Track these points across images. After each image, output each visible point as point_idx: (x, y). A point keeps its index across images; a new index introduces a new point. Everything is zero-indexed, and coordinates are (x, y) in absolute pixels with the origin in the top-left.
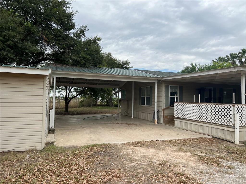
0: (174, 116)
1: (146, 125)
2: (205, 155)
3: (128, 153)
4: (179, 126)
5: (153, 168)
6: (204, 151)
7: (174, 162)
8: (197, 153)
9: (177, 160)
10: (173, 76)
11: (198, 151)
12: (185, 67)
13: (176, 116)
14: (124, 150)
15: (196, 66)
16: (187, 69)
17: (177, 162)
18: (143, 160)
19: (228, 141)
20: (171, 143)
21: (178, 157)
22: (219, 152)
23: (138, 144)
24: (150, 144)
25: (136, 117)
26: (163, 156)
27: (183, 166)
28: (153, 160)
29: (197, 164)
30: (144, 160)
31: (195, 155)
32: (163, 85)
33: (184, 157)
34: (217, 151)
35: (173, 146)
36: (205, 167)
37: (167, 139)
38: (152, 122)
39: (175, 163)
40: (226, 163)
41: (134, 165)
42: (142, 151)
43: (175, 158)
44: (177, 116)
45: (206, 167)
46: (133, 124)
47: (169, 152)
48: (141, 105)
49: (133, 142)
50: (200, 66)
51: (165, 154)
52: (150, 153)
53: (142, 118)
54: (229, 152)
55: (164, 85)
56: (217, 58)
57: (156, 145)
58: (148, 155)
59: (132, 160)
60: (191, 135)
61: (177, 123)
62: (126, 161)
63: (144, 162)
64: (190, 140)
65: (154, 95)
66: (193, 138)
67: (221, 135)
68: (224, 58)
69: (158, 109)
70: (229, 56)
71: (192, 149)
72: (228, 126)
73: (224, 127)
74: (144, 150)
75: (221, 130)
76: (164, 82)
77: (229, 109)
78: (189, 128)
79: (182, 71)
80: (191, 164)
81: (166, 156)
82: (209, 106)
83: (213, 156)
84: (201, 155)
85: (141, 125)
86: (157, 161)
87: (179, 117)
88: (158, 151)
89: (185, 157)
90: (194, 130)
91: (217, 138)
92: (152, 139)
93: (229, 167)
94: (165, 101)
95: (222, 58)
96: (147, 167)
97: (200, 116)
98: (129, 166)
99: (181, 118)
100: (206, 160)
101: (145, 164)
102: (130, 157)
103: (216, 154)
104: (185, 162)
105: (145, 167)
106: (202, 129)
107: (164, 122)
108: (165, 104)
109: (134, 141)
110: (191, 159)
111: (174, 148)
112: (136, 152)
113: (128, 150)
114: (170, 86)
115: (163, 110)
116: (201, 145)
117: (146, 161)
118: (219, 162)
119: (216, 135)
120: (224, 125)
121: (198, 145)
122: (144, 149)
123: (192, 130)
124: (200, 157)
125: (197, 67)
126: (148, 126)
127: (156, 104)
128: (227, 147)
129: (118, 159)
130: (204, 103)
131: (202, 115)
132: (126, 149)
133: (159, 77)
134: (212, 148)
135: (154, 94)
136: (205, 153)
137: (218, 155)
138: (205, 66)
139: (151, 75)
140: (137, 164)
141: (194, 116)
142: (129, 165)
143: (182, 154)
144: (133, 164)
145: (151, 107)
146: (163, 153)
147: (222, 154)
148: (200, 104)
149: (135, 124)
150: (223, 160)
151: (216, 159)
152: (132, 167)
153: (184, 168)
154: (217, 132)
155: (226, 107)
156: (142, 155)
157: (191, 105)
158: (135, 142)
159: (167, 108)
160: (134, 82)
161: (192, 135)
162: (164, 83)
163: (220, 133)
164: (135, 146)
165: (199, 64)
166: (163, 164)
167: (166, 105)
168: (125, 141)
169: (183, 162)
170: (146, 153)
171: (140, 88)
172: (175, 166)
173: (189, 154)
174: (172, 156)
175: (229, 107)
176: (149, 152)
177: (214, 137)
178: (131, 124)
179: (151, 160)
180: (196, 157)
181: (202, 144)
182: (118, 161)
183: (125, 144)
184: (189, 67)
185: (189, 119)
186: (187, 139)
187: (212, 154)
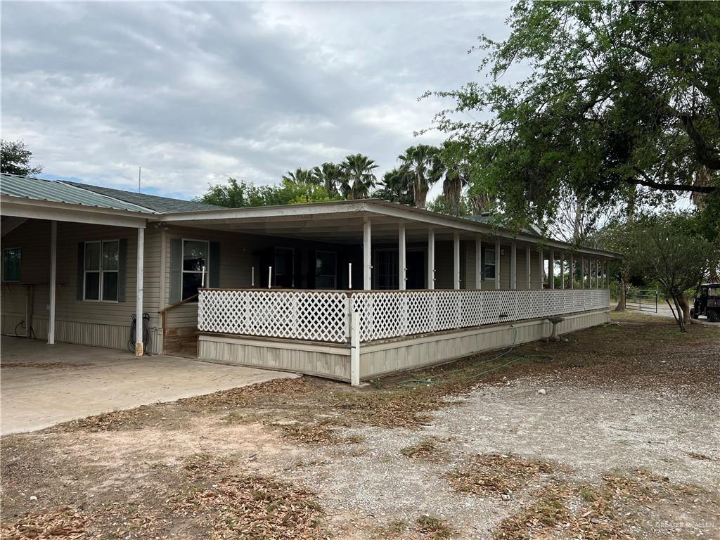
0: (199, 327)
1: (110, 364)
2: (295, 421)
3: (77, 455)
4: (213, 356)
5: (174, 481)
6: (291, 413)
7: (226, 454)
8: (277, 420)
9: (230, 446)
10: (196, 214)
11: (277, 414)
12: (214, 186)
13: (204, 328)
14: (57, 450)
15: (244, 186)
16: (218, 192)
17: (234, 452)
18: (133, 466)
19: (336, 381)
20: (201, 405)
21: (232, 438)
22: (325, 410)
23: (100, 423)
24: (142, 417)
25: (63, 339)
26: (190, 444)
27: (251, 459)
28: (164, 460)
29: (284, 447)
30: (138, 465)
31: (274, 425)
32: (164, 238)
33: (247, 436)
34: (319, 408)
35: (211, 411)
36: (303, 450)
37: (188, 395)
38: (124, 351)
39: (229, 455)
40: (346, 433)
41: (111, 486)
42: (123, 440)
43: (224, 444)
44: (206, 327)
45: (308, 451)
46: (59, 365)
47: (204, 431)
48: (86, 298)
49: (81, 421)
50: (254, 189)
51: (194, 437)
52: (149, 442)
53: (87, 342)
54: (344, 407)
55: (166, 237)
56: (294, 173)
57: (162, 416)
58: (145, 450)
59: (96, 474)
60: (248, 376)
61: (207, 347)
62: (80, 481)
63: (140, 472)
64: (250, 389)
65: (136, 268)
66: (256, 384)
67: (321, 369)
68: (309, 175)
69: (146, 311)
70: (321, 169)
71: (261, 412)
72: (337, 344)
73: (328, 346)
74: (126, 436)
75: (322, 355)
76: (166, 229)
77: (340, 302)
78: (240, 358)
79: (205, 197)
80: (270, 450)
81: (197, 443)
82: (294, 295)
83: (313, 421)
84: (287, 423)
85: (90, 365)
86: (178, 460)
87: (213, 331)
88: (172, 433)
89: (251, 436)
90: (254, 362)
91: (312, 376)
92: (143, 401)
93: (354, 440)
94: (168, 285)
95: (306, 172)
96: (155, 483)
97: (272, 324)
98: (93, 492)
99: (218, 332)
100: (302, 434)
101: (145, 474)
102: (86, 464)
103: (318, 415)
104: (253, 448)
105: (147, 484)
106: (276, 358)
107: (165, 348)
108: (168, 295)
109: (84, 417)
110: (265, 437)
111: (215, 418)
112: (101, 448)
113: (70, 446)
114: (185, 242)
115: (163, 313)
116: (281, 400)
117: (145, 467)
118: (330, 431)
119: (309, 370)
120: (329, 341)
121: (273, 399)
122: (124, 434)
123: (249, 363)
124: (287, 429)
125: (247, 190)
126: (116, 365)
127: (140, 295)
128: (338, 395)
129: (46, 481)
130: (283, 290)
131: (275, 320)
132: (65, 445)
133: (153, 211)
134: (306, 403)
135: (136, 263)
136: (295, 418)
137: (324, 416)
138: (266, 190)
139: (123, 205)
140: (117, 483)
141: (255, 324)
142: (91, 489)
143: (240, 429)
144: (106, 483)
145: (121, 304)
146: (188, 436)
147: (332, 413)
148: (270, 292)
149: (66, 364)
150: (336, 428)
151: (323, 427)
152: (104, 494)
153: (254, 465)
154: (311, 362)
155: (333, 297)
156: (124, 451)
157: (248, 294)
158: (89, 418)
159: (175, 306)
160: (58, 221)
161: (251, 376)
162: (166, 231)
163: (319, 363)
164: (93, 429)
165: (252, 183)
166: (197, 466)
167: (171, 298)
168: (49, 421)
169: (248, 449)
170: (138, 446)
171: (81, 246)
172: (232, 463)
173: (256, 425)
174: (215, 440)
175: (340, 297)
176: (144, 441)
177: (304, 375)
178: (51, 364)
179: (159, 461)
180: (276, 431)
181: (281, 395)
182: (47, 485)
183: (51, 430)
184: (226, 189)
185: (241, 333)
186: (243, 389)
187: (311, 418)
